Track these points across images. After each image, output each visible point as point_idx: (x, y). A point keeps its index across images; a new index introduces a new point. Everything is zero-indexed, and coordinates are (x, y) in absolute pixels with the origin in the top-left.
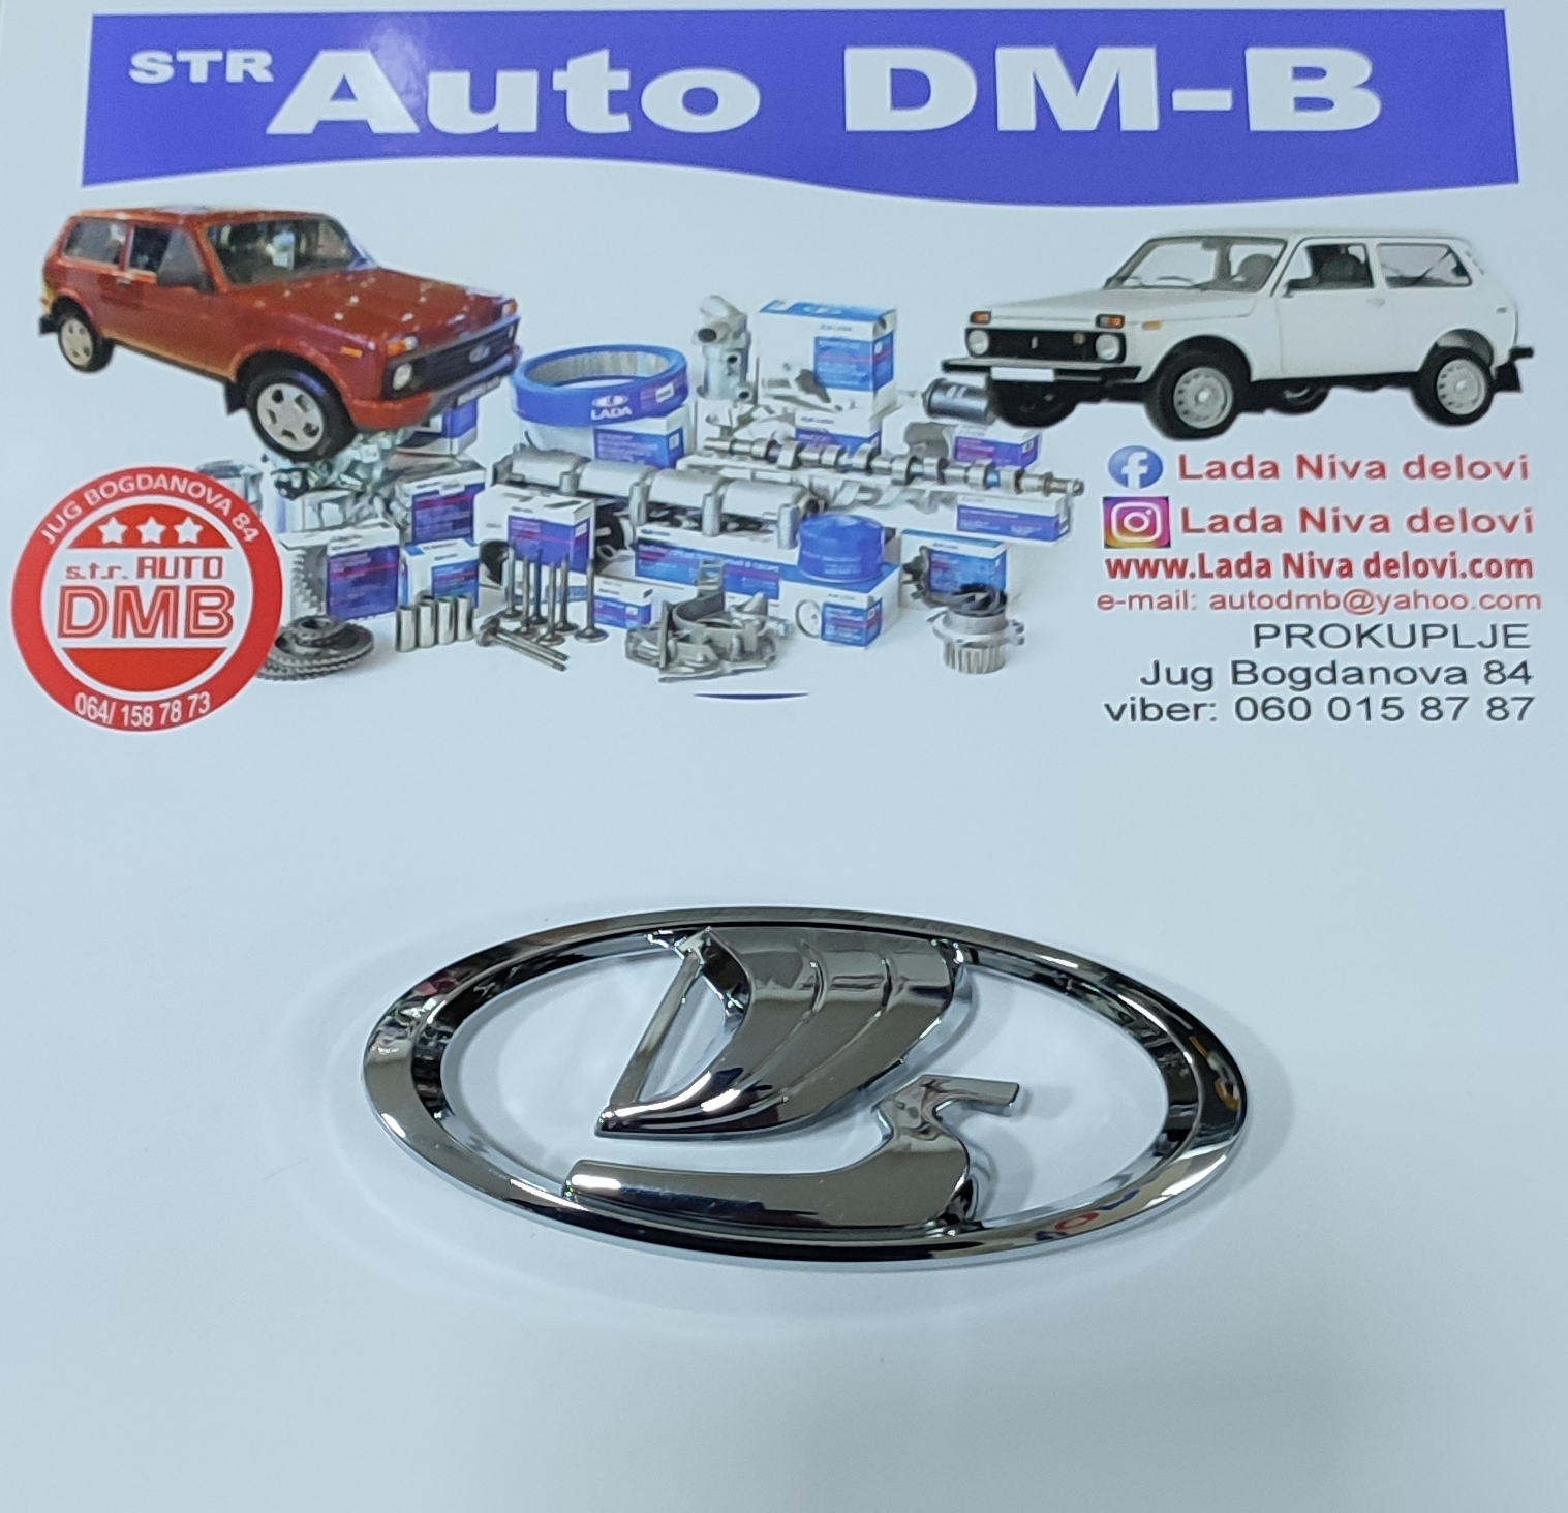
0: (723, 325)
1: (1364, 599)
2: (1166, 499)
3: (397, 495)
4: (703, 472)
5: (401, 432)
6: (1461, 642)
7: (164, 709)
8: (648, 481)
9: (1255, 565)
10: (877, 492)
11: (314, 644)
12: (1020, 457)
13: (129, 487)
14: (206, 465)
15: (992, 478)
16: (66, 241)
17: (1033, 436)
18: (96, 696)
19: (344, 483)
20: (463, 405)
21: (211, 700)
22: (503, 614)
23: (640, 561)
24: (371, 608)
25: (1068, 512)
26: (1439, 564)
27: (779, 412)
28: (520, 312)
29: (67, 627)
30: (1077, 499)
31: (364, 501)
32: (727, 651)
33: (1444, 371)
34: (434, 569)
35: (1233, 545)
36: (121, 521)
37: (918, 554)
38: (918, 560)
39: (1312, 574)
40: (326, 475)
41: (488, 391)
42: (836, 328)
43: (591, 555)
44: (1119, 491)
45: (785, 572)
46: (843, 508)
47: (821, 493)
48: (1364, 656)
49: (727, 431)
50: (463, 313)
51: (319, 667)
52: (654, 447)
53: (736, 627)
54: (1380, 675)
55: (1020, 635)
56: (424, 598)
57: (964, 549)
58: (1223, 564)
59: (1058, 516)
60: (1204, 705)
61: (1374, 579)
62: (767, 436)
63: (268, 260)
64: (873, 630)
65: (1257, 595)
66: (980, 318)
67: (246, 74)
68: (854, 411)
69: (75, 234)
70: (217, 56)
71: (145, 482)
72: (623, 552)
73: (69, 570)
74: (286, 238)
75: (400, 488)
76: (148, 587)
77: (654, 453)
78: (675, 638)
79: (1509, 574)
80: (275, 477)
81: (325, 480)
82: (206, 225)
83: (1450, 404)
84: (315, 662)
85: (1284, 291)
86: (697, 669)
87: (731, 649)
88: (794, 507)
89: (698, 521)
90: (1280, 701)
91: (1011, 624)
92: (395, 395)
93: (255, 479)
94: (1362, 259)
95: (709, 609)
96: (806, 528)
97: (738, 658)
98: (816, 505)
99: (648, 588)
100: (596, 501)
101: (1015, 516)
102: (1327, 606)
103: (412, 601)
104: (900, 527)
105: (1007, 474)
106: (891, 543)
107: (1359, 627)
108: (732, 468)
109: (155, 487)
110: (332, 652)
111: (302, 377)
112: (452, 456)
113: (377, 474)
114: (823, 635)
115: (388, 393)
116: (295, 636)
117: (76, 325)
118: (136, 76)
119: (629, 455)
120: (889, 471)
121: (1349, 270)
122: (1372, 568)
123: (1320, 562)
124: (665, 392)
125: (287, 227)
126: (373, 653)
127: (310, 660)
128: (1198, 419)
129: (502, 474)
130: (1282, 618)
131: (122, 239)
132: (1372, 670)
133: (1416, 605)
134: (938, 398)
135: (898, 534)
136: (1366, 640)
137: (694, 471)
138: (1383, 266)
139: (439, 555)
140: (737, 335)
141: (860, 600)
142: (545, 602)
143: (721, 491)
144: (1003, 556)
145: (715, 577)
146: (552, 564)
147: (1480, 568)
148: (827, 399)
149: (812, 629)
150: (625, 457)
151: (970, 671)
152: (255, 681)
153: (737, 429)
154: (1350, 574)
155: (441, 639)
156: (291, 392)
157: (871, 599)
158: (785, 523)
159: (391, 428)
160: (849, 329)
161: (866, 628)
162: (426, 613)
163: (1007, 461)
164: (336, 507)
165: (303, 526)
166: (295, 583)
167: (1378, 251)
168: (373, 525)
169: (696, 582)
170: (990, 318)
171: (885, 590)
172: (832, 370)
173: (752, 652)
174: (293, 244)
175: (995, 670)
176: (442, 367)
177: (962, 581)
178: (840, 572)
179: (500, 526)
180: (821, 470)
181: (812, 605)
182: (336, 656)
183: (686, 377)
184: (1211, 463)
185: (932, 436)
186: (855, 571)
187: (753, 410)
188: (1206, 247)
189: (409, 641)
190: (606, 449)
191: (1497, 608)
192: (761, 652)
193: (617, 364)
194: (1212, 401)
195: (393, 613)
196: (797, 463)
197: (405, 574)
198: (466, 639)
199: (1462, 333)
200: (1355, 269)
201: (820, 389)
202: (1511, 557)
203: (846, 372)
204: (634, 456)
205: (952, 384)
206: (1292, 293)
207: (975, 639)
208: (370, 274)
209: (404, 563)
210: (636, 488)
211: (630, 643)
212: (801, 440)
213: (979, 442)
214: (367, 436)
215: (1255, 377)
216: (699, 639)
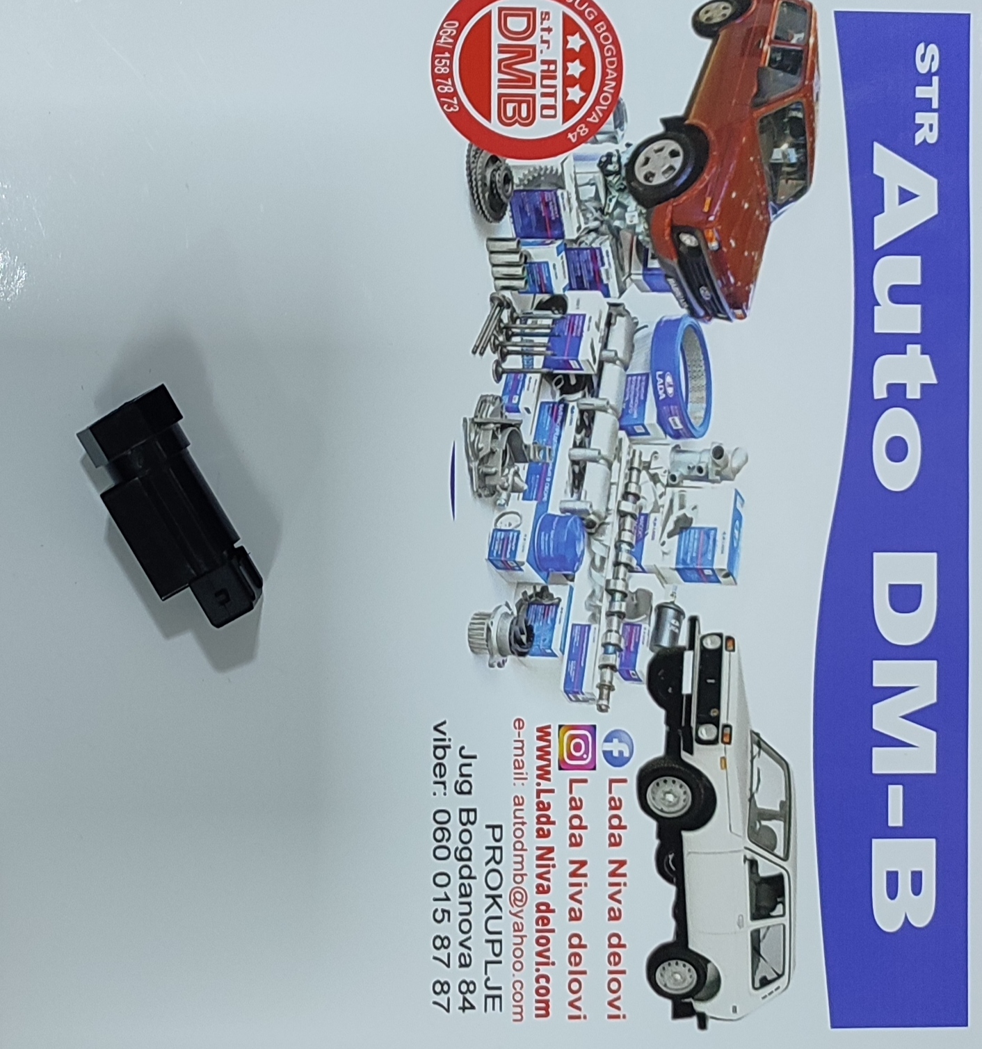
0: (726, 465)
1: (521, 901)
3: (601, 237)
4: (616, 449)
5: (647, 239)
6: (489, 965)
8: (610, 411)
9: (546, 827)
10: (601, 569)
11: (492, 182)
12: (627, 668)
14: (624, 105)
15: (611, 649)
17: (641, 678)
19: (610, 200)
20: (668, 283)
22: (514, 311)
23: (551, 405)
24: (519, 222)
25: (585, 701)
26: (545, 954)
27: (660, 502)
28: (736, 321)
30: (595, 707)
31: (597, 214)
32: (486, 465)
33: (687, 964)
34: (547, 263)
35: (560, 812)
37: (555, 597)
38: (552, 595)
39: (538, 866)
40: (617, 188)
41: (678, 299)
42: (723, 543)
43: (556, 372)
44: (600, 737)
45: (543, 505)
46: (589, 545)
47: (600, 530)
48: (480, 899)
49: (647, 466)
50: (736, 283)
51: (476, 185)
52: (635, 416)
53: (503, 471)
54: (466, 909)
55: (496, 664)
56: (526, 257)
57: (559, 628)
58: (546, 806)
59: (583, 694)
60: (445, 788)
61: (535, 909)
62: (642, 494)
63: (777, 146)
64: (500, 564)
65: (524, 828)
66: (730, 643)
68: (661, 554)
69: (799, 9)
72: (558, 393)
74: (793, 157)
75: (608, 239)
77: (633, 413)
78: (495, 429)
79: (537, 1001)
80: (615, 153)
81: (611, 186)
82: (804, 100)
83: (664, 968)
84: (480, 183)
85: (748, 857)
86: (472, 444)
87: (487, 467)
88: (591, 512)
89: (581, 445)
90: (448, 840)
91: (505, 658)
92: (675, 235)
93: (614, 139)
94: (773, 914)
95: (516, 452)
96: (575, 520)
97: (481, 471)
98: (592, 527)
99: (532, 411)
100: (596, 375)
101: (582, 665)
102: (515, 875)
103: (523, 248)
104: (575, 584)
105: (614, 659)
106: (565, 578)
107: (500, 896)
108: (619, 471)
110: (487, 195)
111: (689, 170)
112: (630, 275)
113: (617, 223)
114: (496, 530)
115: (676, 230)
116: (499, 169)
117: (728, 12)
119: (629, 397)
120: (616, 578)
121: (764, 903)
122: (543, 908)
123: (548, 872)
124: (676, 423)
125: (801, 158)
126: (487, 222)
127: (481, 180)
128: (653, 793)
129: (616, 310)
130: (507, 843)
131: (794, 41)
132: (469, 904)
133: (515, 936)
134: (671, 612)
135: (569, 583)
136: (491, 901)
137: (617, 443)
138: (768, 928)
139: (557, 267)
140: (718, 473)
141: (522, 556)
142: (522, 339)
143: (602, 461)
144: (555, 655)
145: (539, 457)
146: (550, 344)
147: (543, 982)
148: (670, 535)
149: (501, 523)
150: (628, 395)
151: (469, 630)
152: (468, 142)
153: (648, 473)
154: (539, 892)
155: (495, 269)
156: (678, 163)
157: (523, 564)
158: (578, 506)
159: (650, 232)
160: (722, 552)
161: (501, 558)
162: (515, 258)
163: (623, 658)
164: (593, 195)
165: (578, 173)
166: (538, 168)
167: (779, 925)
168: (579, 222)
169: (536, 443)
170: (730, 651)
171: (530, 574)
172: (692, 539)
173: (485, 480)
174: (788, 162)
175: (471, 647)
176: (696, 267)
177: (535, 626)
178: (542, 543)
179: (578, 308)
180: (617, 530)
181: (519, 523)
182: (484, 197)
183: (688, 437)
184: (620, 800)
185: (642, 609)
186: (543, 553)
187: (663, 484)
188: (782, 804)
189: (494, 246)
190: (634, 383)
191: (514, 991)
192: (485, 487)
193: (699, 389)
194: (667, 803)
195: (515, 236)
196: (622, 514)
197: (543, 244)
198: (495, 287)
199: (717, 981)
200: (765, 908)
201: (678, 530)
202: (550, 1004)
203: (690, 550)
204: (629, 401)
205: (680, 623)
206: (747, 862)
207: (494, 634)
208: (765, 216)
209: (551, 243)
210: (605, 403)
211: (491, 398)
212: (640, 518)
213: (637, 640)
214: (645, 216)
215: (685, 834)
216: (494, 445)
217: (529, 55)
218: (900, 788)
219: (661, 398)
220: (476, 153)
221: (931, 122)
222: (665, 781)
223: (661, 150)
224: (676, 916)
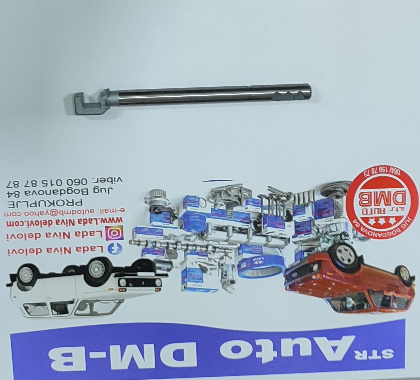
0: (228, 285)
1: (53, 214)
3: (316, 234)
4: (233, 243)
5: (315, 252)
6: (26, 203)
8: (248, 240)
9: (82, 222)
10: (185, 239)
11: (337, 191)
12: (147, 250)
14: (368, 240)
15: (154, 244)
16: (409, 302)
17: (143, 256)
19: (330, 237)
20: (298, 260)
21: (364, 174)
22: (286, 201)
23: (249, 217)
24: (321, 202)
25: (133, 235)
26: (32, 224)
27: (212, 261)
28: (284, 287)
29: (403, 193)
30: (131, 239)
31: (325, 232)
32: (225, 193)
33: (31, 279)
34: (305, 213)
35: (88, 228)
36: (390, 223)
37: (174, 222)
38: (174, 220)
39: (67, 220)
40: (335, 239)
41: (292, 264)
42: (198, 285)
43: (262, 219)
44: (120, 242)
45: (209, 216)
46: (195, 234)
47: (200, 238)
48: (52, 198)
49: (226, 255)
50: (299, 286)
52: (246, 250)
53: (222, 200)
54: (48, 192)
55: (146, 200)
56: (307, 205)
57: (161, 224)
58: (91, 222)
59: (136, 234)
60: (96, 182)
61: (50, 219)
62: (215, 254)
63: (353, 299)
64: (185, 200)
65: (82, 214)
66: (158, 289)
68: (192, 262)
69: (407, 305)
70: (370, 358)
71: (384, 235)
72: (254, 220)
74: (349, 306)
75: (315, 236)
76: (382, 206)
77: (247, 249)
78: (239, 196)
79: (13, 222)
80: (349, 238)
81: (336, 237)
82: (371, 309)
83: (29, 270)
84: (336, 186)
85: (75, 300)
86: (233, 188)
87: (224, 194)
88: (208, 234)
89: (234, 230)
90: (75, 184)
91: (148, 204)
92: (317, 262)
93: (354, 237)
94: (53, 311)
95: (230, 205)
96: (204, 228)
97: (222, 191)
98: (202, 235)
99: (247, 210)
100: (261, 234)
101: (147, 234)
102: (62, 211)
103: (310, 204)
104: (179, 230)
105: (150, 246)
106: (181, 225)
107: (54, 206)
108: (224, 245)
109: (381, 234)
110: (332, 189)
111: (343, 266)
112: (301, 245)
113: (321, 240)
114: (199, 198)
115: (319, 262)
116: (342, 193)
117: (405, 279)
118: (392, 351)
120: (182, 245)
121: (57, 307)
122: (50, 222)
123: (64, 224)
124: (244, 265)
125: (349, 309)
126: (320, 189)
128: (98, 263)
129: (287, 241)
130: (75, 207)
131: (394, 304)
132: (50, 194)
133: (38, 212)
134: (169, 266)
135: (179, 228)
136: (52, 202)
137: (235, 243)
138: (48, 309)
139: (304, 217)
140: (225, 282)
141: (189, 209)
142: (275, 205)
143: (228, 238)
144: (151, 222)
145: (229, 214)
146: (273, 215)
147: (21, 224)
148: (200, 265)
149: (202, 200)
150: (254, 247)
151: (159, 190)
152: (352, 180)
153: (224, 256)
154: (56, 221)
155: (302, 194)
156: (346, 262)
157: (186, 209)
158: (210, 229)
159: (318, 252)
160: (194, 285)
161: (188, 201)
162: (307, 201)
163: (150, 249)
164: (333, 230)
165: (341, 224)
166: (343, 208)
167: (49, 313)
168: (322, 225)
169: (234, 212)
170: (155, 290)
171: (182, 212)
172: (198, 273)
173: (218, 193)
174: (347, 304)
175: (152, 190)
177: (162, 215)
178: (195, 216)
179: (287, 226)
180: (201, 245)
181: (202, 207)
182: (330, 188)
183: (238, 270)
184: (95, 250)
185: (171, 255)
186: (191, 216)
187: (219, 261)
188: (96, 312)
189: (311, 193)
190: (259, 249)
191: (16, 212)
192: (216, 193)
193: (257, 273)
194: (94, 268)
195: (315, 200)
196: (207, 246)
197: (313, 211)
198: (295, 194)
199: (25, 290)
200: (55, 307)
201: (202, 268)
202: (13, 227)
203: (194, 273)
204: (251, 247)
205: (165, 270)
206: (73, 300)
207: (158, 199)
208: (326, 296)
209: (313, 215)
210: (251, 238)
211: (251, 194)
212: (206, 253)
213: (158, 254)
214: (325, 250)
216: (232, 196)
218: (105, 356)
219: (253, 259)
221: (363, 357)
222: (103, 267)
224: (50, 273)
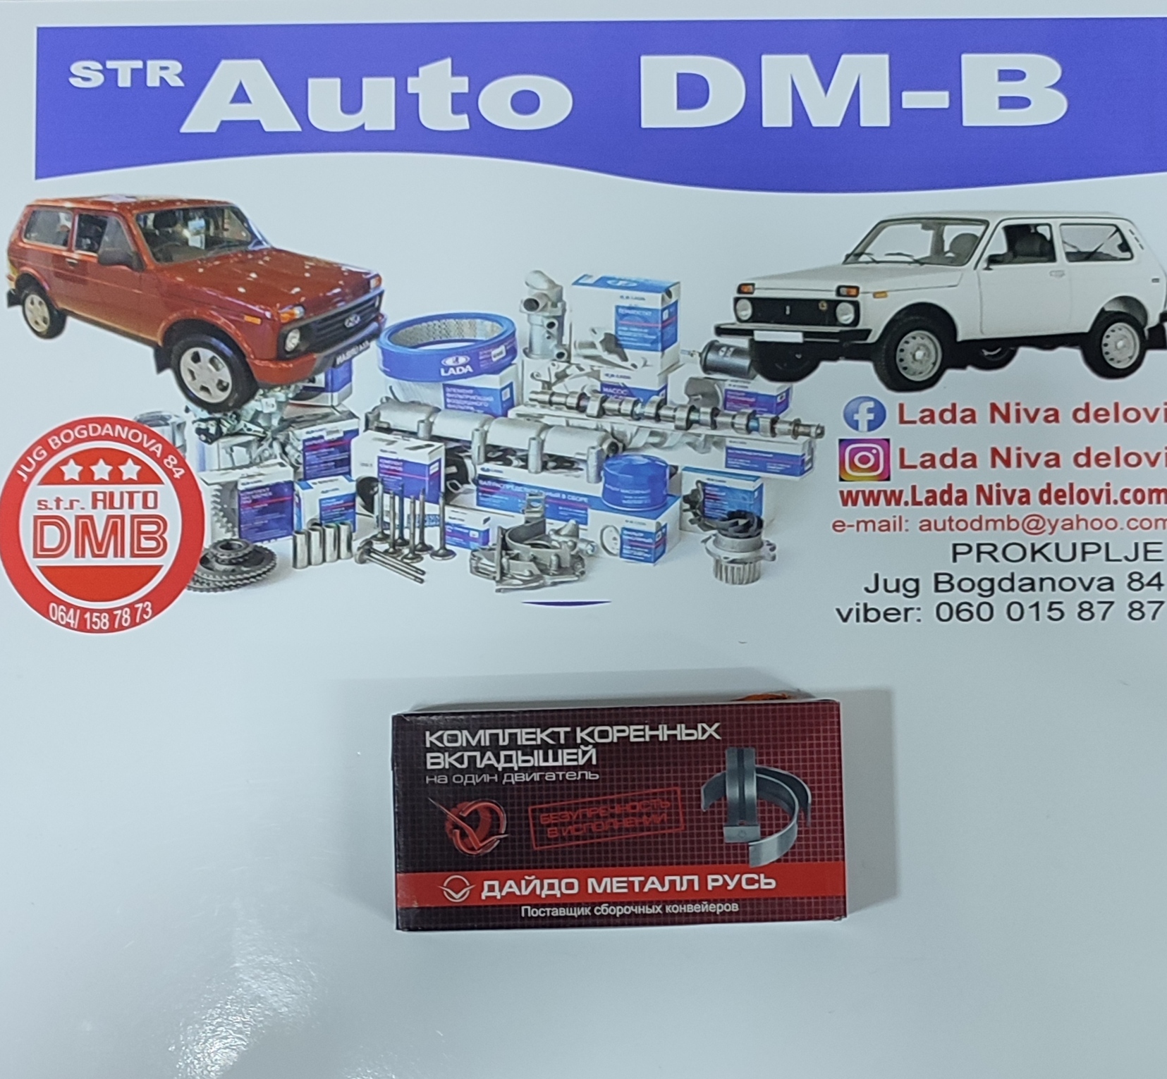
0: (546, 295)
1: (1038, 521)
2: (888, 440)
3: (291, 440)
4: (528, 420)
5: (293, 387)
6: (1111, 558)
7: (116, 615)
8: (486, 428)
9: (955, 495)
10: (663, 436)
11: (230, 563)
12: (775, 405)
13: (82, 434)
14: (142, 415)
15: (753, 424)
16: (24, 227)
17: (786, 389)
18: (65, 606)
19: (249, 430)
20: (341, 364)
21: (152, 608)
22: (374, 537)
23: (480, 494)
24: (274, 532)
25: (812, 451)
26: (1097, 493)
27: (588, 370)
28: (383, 286)
30: (818, 440)
31: (266, 444)
32: (548, 567)
33: (1108, 332)
34: (321, 500)
35: (938, 479)
36: (77, 463)
37: (695, 487)
38: (694, 491)
39: (999, 502)
40: (236, 422)
41: (360, 352)
42: (633, 298)
43: (443, 489)
44: (851, 434)
45: (592, 502)
46: (636, 449)
47: (620, 437)
48: (1037, 568)
49: (548, 385)
50: (340, 286)
51: (234, 581)
52: (491, 399)
53: (555, 547)
54: (1047, 584)
55: (772, 553)
56: (315, 524)
57: (731, 483)
58: (930, 494)
59: (804, 455)
60: (912, 609)
61: (1047, 505)
62: (579, 391)
63: (186, 242)
64: (660, 549)
65: (956, 519)
66: (745, 289)
67: (162, 79)
68: (646, 368)
69: (33, 219)
70: (138, 64)
71: (95, 430)
72: (466, 486)
73: (39, 503)
74: (198, 223)
75: (292, 432)
76: (100, 516)
77: (488, 402)
78: (508, 557)
79: (1151, 502)
80: (196, 425)
81: (234, 427)
82: (135, 212)
83: (1112, 359)
84: (231, 577)
85: (985, 265)
86: (525, 582)
87: (550, 566)
88: (600, 448)
89: (525, 459)
90: (970, 605)
91: (765, 544)
92: (288, 356)
93: (180, 426)
94: (1048, 237)
95: (534, 533)
96: (609, 466)
97: (556, 573)
98: (617, 446)
99: (487, 515)
100: (445, 445)
101: (771, 456)
102: (1009, 528)
103: (305, 527)
104: (681, 465)
105: (765, 421)
106: (674, 477)
107: (1033, 545)
108: (553, 416)
109: (103, 434)
110: (245, 569)
111: (214, 341)
112: (333, 407)
113: (275, 422)
114: (621, 554)
115: (282, 355)
116: (215, 556)
117: (37, 298)
118: (75, 82)
119: (471, 406)
120: (673, 418)
121: (1037, 248)
122: (1045, 497)
123: (1005, 491)
124: (498, 353)
125: (199, 213)
126: (275, 569)
127: (228, 576)
128: (914, 374)
129: (373, 422)
130: (973, 538)
131: (69, 225)
132: (1042, 580)
133: (1078, 528)
134: (711, 357)
135: (679, 471)
136: (1038, 556)
137: (522, 419)
138: (1064, 242)
139: (325, 490)
140: (554, 305)
141: (650, 525)
142: (407, 527)
143: (542, 436)
144: (761, 487)
145: (538, 507)
146: (412, 497)
147: (1128, 496)
148: (625, 359)
149: (613, 548)
150: (468, 408)
151: (733, 583)
152: (185, 591)
153: (555, 384)
154: (1028, 502)
155: (328, 558)
156: (206, 354)
157: (658, 524)
158: (593, 462)
159: (285, 385)
160: (643, 299)
161: (653, 548)
162: (315, 536)
163: (764, 409)
164: (244, 450)
165: (219, 466)
166: (214, 512)
167: (1061, 230)
168: (274, 465)
169: (523, 511)
170: (754, 289)
171: (669, 516)
172: (629, 334)
173: (566, 568)
174: (204, 229)
175: (753, 581)
176: (323, 332)
177: (728, 509)
178: (635, 502)
179: (371, 465)
180: (620, 418)
181: (613, 529)
182: (247, 572)
183: (515, 340)
184: (923, 411)
185: (706, 390)
186: (646, 502)
187: (568, 367)
188: (925, 227)
189: (303, 559)
190: (454, 401)
191: (1140, 529)
192: (573, 567)
193: (460, 329)
194: (926, 358)
195: (291, 537)
196: (601, 413)
197: (299, 505)
198: (347, 558)
199: (1124, 300)
200: (1042, 246)
201: (619, 350)
202: (1153, 487)
203: (640, 335)
204: (475, 407)
205: (723, 346)
206: (991, 267)
207: (738, 556)
208: (265, 253)
209: (298, 496)
210: (477, 434)
211: (473, 561)
212: (605, 393)
213: (743, 394)
214: (266, 390)
215: (960, 338)
216: (526, 558)
217: (86, 523)
218: (906, 95)
219: (471, 370)
220: (198, 581)
221: (158, 69)
222: (902, 360)
223: (192, 373)
224: (1052, 347)
